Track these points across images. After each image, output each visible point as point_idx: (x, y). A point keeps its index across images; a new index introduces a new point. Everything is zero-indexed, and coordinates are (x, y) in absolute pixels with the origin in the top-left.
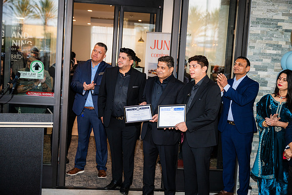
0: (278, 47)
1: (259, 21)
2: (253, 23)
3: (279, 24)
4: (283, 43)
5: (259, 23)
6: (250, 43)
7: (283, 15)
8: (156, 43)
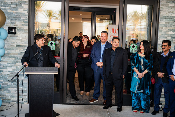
2: (161, 18)
5: (164, 18)
6: (160, 29)
8: (113, 30)
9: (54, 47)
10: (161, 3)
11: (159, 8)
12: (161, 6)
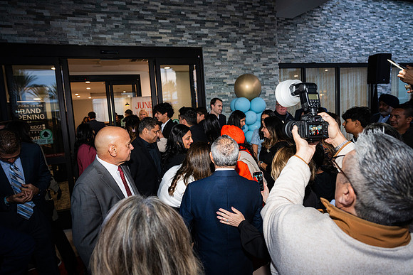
0: (226, 96)
1: (211, 80)
2: (207, 82)
3: (224, 81)
4: (228, 93)
5: (210, 81)
6: (207, 96)
7: (226, 74)
8: (139, 104)
9: (52, 138)
10: (204, 61)
11: (203, 69)
12: (205, 66)
